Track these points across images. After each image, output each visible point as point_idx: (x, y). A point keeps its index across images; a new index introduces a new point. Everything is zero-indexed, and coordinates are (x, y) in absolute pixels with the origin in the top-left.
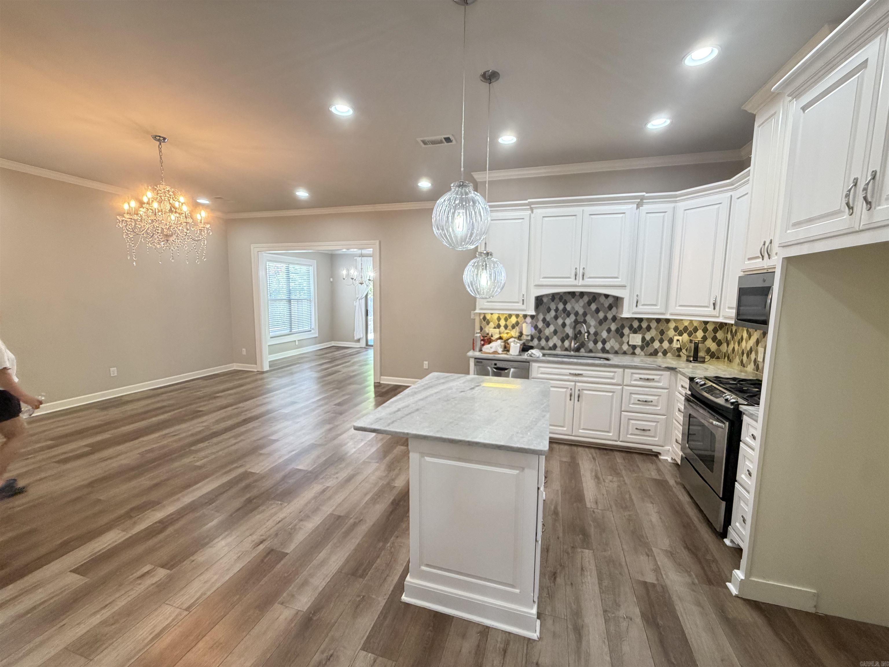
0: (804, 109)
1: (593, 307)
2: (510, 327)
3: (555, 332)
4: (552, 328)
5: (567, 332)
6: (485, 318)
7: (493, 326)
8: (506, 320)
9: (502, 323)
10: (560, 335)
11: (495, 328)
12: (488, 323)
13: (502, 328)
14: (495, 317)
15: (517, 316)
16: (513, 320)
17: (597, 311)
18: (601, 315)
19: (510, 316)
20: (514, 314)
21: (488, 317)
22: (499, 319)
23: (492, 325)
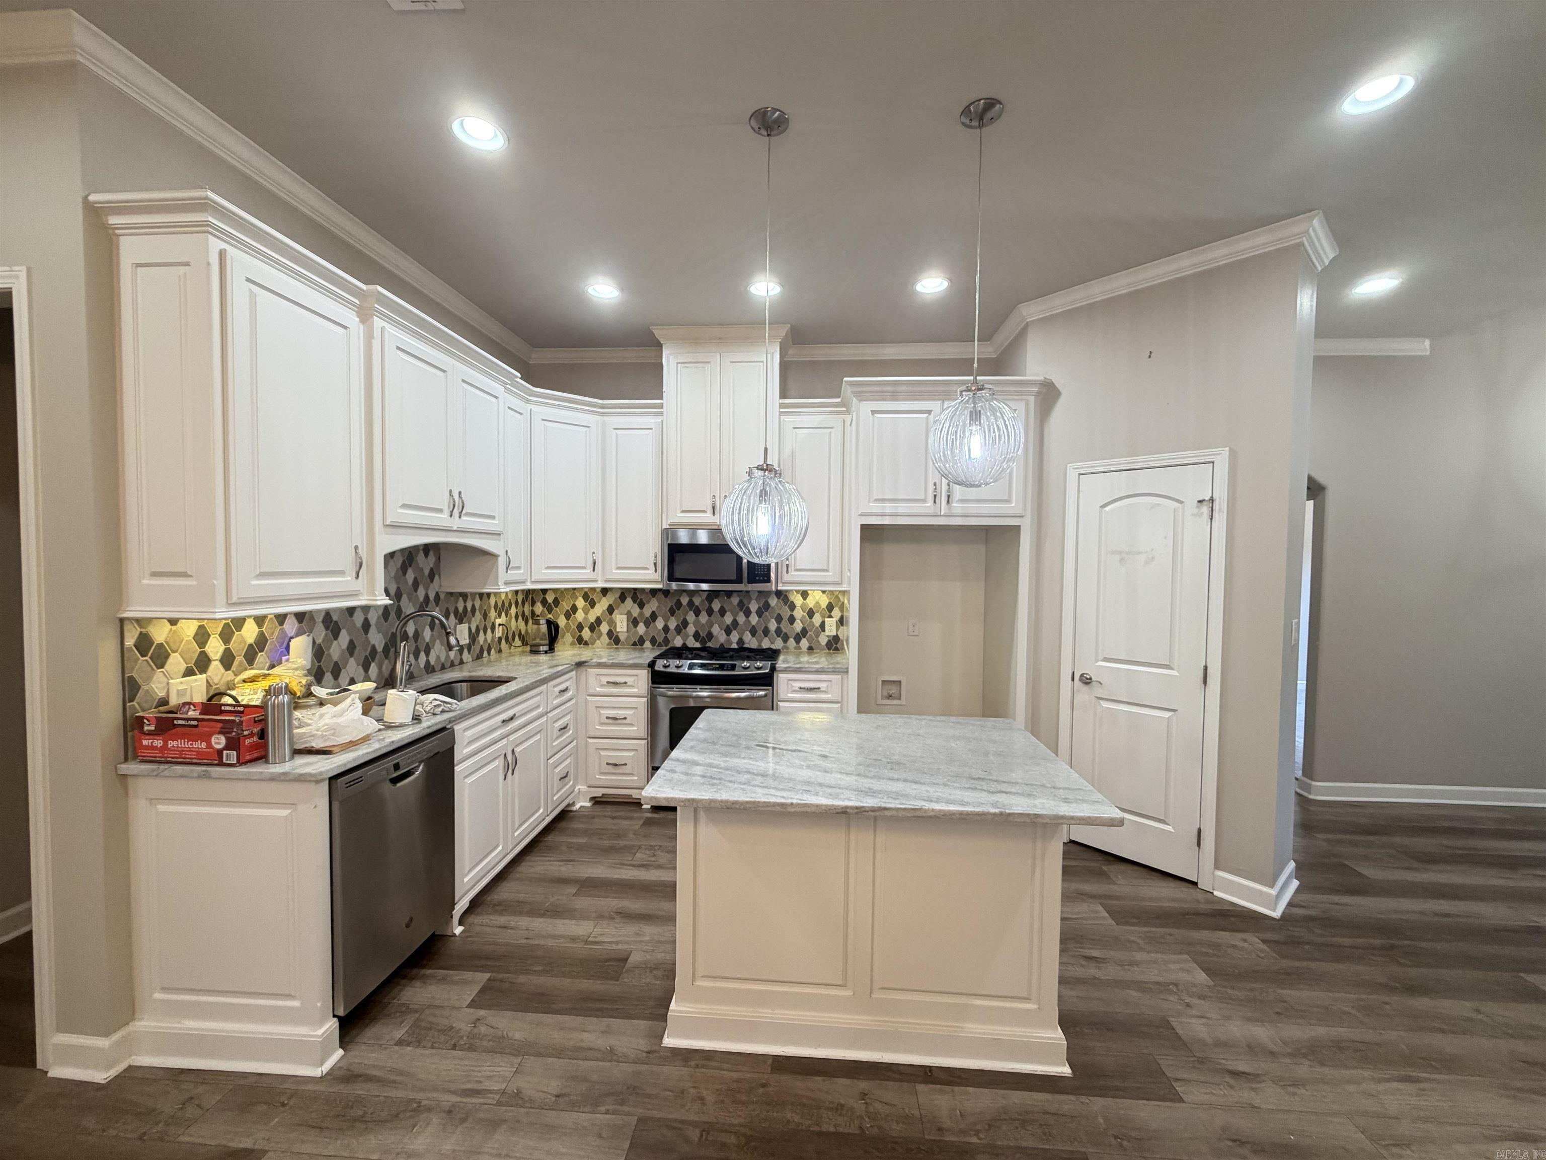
0: (874, 412)
1: (410, 576)
2: (239, 659)
3: (351, 648)
4: (344, 638)
5: (372, 642)
6: (144, 643)
7: (183, 666)
8: (226, 636)
9: (215, 647)
10: (361, 652)
11: (189, 673)
12: (160, 658)
13: (216, 667)
14: (188, 629)
15: (260, 620)
16: (250, 632)
17: (416, 585)
18: (421, 592)
19: (239, 623)
20: (249, 617)
21: (160, 634)
22: (202, 637)
23: (176, 663)
